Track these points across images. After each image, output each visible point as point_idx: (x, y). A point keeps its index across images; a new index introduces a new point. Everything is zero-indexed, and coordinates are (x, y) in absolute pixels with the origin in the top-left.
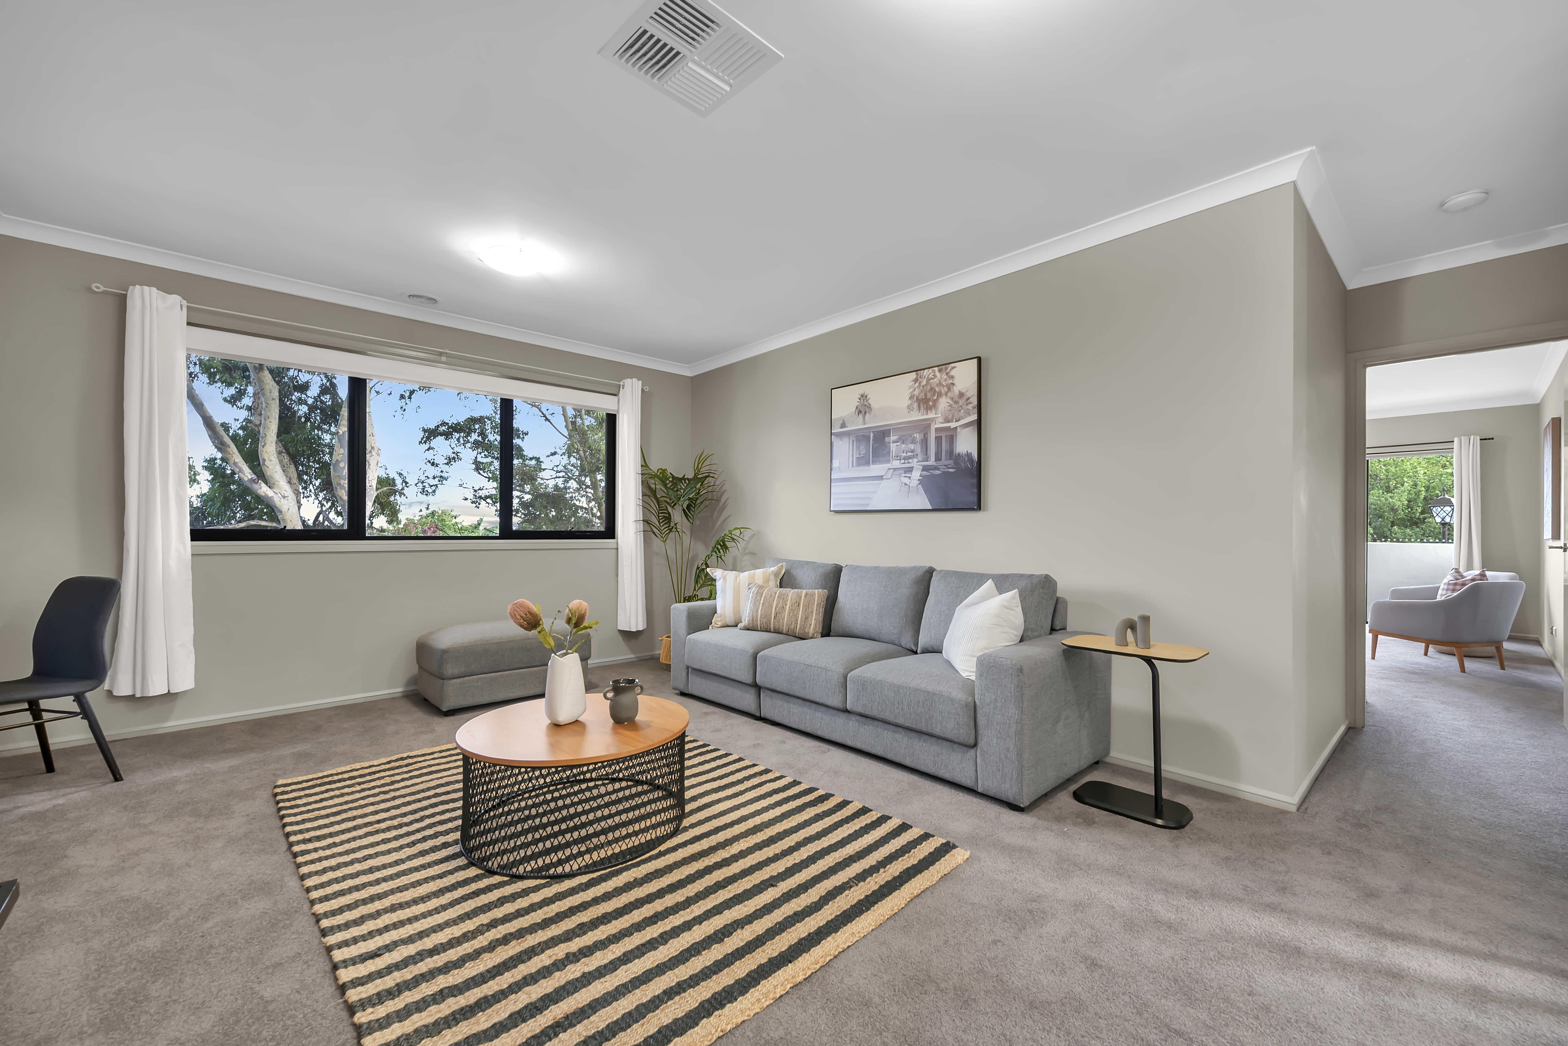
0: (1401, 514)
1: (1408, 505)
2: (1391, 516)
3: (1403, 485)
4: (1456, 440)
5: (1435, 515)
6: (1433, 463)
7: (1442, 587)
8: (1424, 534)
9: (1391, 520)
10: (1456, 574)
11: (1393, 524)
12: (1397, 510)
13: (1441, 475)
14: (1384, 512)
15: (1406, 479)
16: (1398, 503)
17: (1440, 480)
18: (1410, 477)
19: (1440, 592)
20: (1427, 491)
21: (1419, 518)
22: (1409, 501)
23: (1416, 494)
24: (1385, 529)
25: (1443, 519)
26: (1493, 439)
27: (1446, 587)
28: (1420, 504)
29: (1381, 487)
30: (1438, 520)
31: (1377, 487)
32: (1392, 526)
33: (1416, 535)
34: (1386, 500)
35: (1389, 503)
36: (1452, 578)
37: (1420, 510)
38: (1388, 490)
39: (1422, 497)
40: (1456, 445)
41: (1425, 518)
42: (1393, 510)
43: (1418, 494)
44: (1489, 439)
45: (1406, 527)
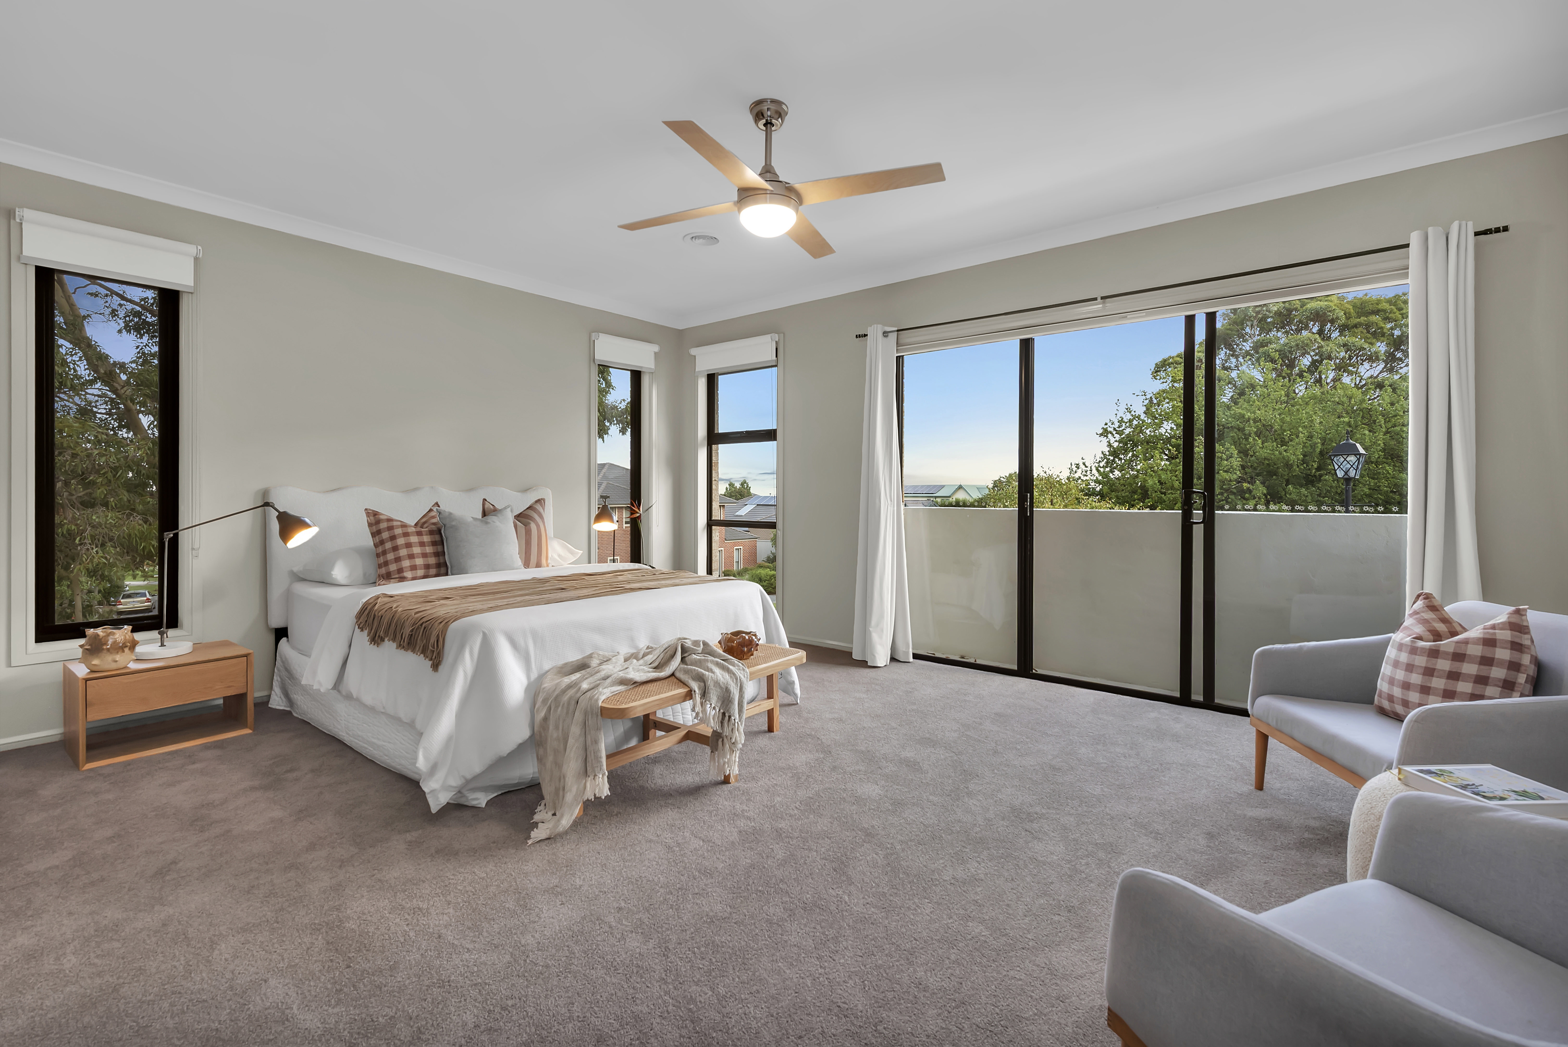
0: (1296, 471)
1: (1303, 460)
2: (1286, 473)
3: (1297, 437)
4: (1415, 240)
5: (1336, 467)
6: (1329, 412)
7: (1391, 652)
8: (1320, 493)
9: (1286, 477)
10: (1430, 615)
11: (1288, 483)
12: (1292, 466)
13: (1338, 426)
14: (1278, 468)
15: (1300, 429)
16: (1293, 457)
17: (1337, 431)
18: (1305, 427)
19: (1386, 669)
20: (1323, 444)
21: (1315, 476)
22: (1305, 456)
23: (1311, 446)
24: (1280, 489)
25: (1346, 473)
26: (1506, 229)
27: (1404, 657)
28: (1316, 459)
29: (1276, 440)
30: (1340, 474)
31: (1272, 439)
32: (1287, 485)
33: (1311, 495)
34: (1280, 453)
35: (1283, 458)
36: (1419, 629)
37: (1315, 466)
38: (1283, 443)
39: (1318, 450)
40: (1414, 250)
41: (1321, 476)
42: (1288, 465)
43: (1313, 446)
44: (1497, 230)
45: (1301, 486)
